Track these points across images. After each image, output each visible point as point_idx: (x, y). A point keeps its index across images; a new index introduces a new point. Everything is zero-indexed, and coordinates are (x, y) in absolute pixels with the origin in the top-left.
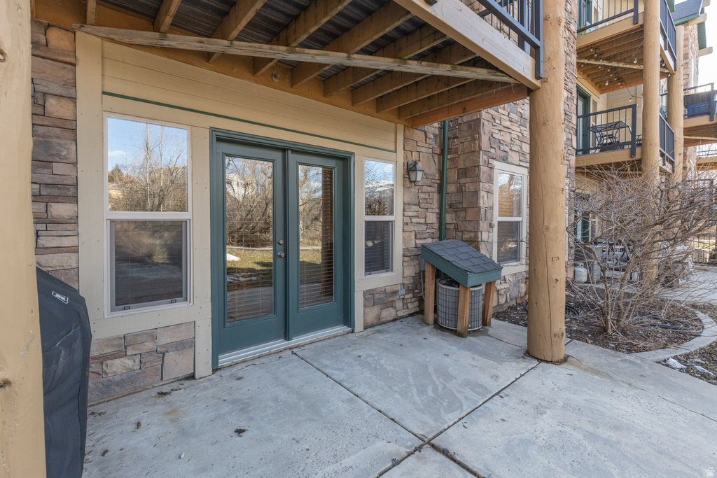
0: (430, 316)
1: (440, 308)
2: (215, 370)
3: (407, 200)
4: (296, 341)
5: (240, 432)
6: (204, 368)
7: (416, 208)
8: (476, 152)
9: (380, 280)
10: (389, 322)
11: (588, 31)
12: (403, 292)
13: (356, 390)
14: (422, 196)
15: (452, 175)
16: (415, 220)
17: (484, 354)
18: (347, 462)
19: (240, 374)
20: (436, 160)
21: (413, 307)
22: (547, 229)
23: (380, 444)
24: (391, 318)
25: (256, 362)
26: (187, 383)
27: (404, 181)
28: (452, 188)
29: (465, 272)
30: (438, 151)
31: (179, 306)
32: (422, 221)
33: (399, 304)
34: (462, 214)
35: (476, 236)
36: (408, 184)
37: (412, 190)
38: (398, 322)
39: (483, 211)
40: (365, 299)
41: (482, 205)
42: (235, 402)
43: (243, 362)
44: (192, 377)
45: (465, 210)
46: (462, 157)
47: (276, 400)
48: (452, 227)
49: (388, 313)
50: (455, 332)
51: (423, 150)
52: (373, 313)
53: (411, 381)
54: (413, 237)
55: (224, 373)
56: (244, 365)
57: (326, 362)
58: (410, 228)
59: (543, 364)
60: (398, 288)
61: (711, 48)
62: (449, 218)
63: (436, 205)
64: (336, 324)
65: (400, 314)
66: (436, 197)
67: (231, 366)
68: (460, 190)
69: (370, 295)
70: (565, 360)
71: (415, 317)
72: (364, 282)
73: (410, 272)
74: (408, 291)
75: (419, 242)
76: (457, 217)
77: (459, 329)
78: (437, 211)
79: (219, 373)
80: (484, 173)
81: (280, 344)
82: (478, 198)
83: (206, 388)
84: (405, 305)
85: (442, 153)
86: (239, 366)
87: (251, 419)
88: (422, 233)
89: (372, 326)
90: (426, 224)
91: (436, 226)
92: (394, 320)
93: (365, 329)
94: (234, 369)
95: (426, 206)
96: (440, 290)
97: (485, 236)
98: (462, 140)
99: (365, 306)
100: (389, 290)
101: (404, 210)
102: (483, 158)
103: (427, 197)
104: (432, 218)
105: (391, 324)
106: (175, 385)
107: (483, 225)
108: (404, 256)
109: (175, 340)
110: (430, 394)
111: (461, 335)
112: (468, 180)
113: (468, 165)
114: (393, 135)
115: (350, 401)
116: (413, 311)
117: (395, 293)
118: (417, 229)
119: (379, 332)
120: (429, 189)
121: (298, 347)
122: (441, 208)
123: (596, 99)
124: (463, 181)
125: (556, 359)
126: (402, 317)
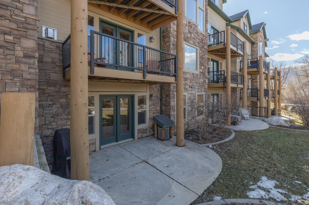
0: (156, 136)
1: (158, 133)
2: (100, 149)
3: (150, 104)
4: (119, 142)
5: (107, 160)
6: (98, 149)
7: (153, 106)
8: (169, 91)
9: (142, 126)
10: (145, 137)
11: (212, 46)
12: (149, 129)
13: (133, 153)
14: (155, 102)
15: (164, 96)
16: (152, 109)
17: (166, 145)
18: (128, 164)
19: (106, 150)
20: (160, 92)
21: (152, 133)
22: (179, 116)
23: (135, 162)
24: (146, 136)
25: (110, 148)
26: (94, 152)
27: (149, 99)
28: (164, 100)
29: (163, 125)
30: (160, 89)
31: (93, 135)
32: (155, 109)
33: (148, 132)
34: (166, 107)
35: (170, 114)
36: (150, 100)
37: (152, 101)
38: (148, 137)
39: (171, 107)
40: (138, 131)
41: (171, 105)
42: (106, 155)
43: (107, 147)
44: (95, 151)
45: (167, 106)
46: (166, 91)
47: (114, 155)
48: (164, 110)
49: (145, 135)
50: (161, 140)
51: (155, 90)
52: (140, 135)
53: (145, 151)
54: (152, 114)
55: (103, 150)
56: (107, 148)
57: (126, 147)
58: (151, 111)
59: (178, 147)
60: (148, 128)
61: (268, 39)
62: (163, 108)
63: (159, 104)
64: (130, 138)
65: (148, 135)
66: (159, 102)
67: (103, 148)
68: (166, 100)
69: (139, 131)
70: (184, 146)
71: (152, 136)
72: (138, 127)
73: (151, 123)
74: (151, 129)
75: (154, 115)
76: (165, 108)
77: (162, 139)
78: (160, 106)
79: (101, 150)
80: (172, 96)
81: (115, 143)
82: (170, 103)
83: (99, 153)
84: (150, 132)
85: (161, 90)
86: (105, 149)
87: (109, 158)
88: (155, 112)
89: (140, 138)
90: (156, 110)
91: (160, 110)
92: (147, 137)
93: (138, 139)
94: (104, 149)
95: (156, 105)
96: (158, 129)
97: (172, 113)
98: (166, 87)
99: (138, 133)
100: (145, 129)
101: (149, 107)
102: (171, 92)
103: (157, 102)
104: (158, 108)
105: (145, 138)
106: (92, 153)
107: (172, 110)
108: (149, 119)
109: (92, 142)
110: (149, 153)
111: (162, 140)
112: (168, 98)
113: (168, 94)
114: (146, 88)
115: (131, 155)
116: (152, 134)
117: (146, 129)
118: (153, 112)
119: (141, 140)
120: (158, 100)
121: (120, 144)
122: (161, 105)
123: (221, 62)
124: (167, 98)
125: (181, 146)
126: (149, 136)
